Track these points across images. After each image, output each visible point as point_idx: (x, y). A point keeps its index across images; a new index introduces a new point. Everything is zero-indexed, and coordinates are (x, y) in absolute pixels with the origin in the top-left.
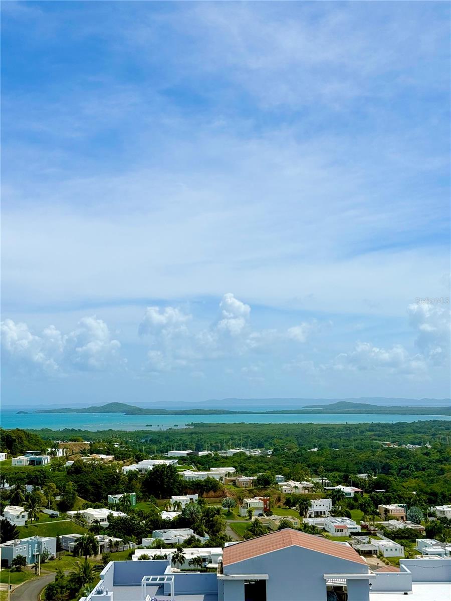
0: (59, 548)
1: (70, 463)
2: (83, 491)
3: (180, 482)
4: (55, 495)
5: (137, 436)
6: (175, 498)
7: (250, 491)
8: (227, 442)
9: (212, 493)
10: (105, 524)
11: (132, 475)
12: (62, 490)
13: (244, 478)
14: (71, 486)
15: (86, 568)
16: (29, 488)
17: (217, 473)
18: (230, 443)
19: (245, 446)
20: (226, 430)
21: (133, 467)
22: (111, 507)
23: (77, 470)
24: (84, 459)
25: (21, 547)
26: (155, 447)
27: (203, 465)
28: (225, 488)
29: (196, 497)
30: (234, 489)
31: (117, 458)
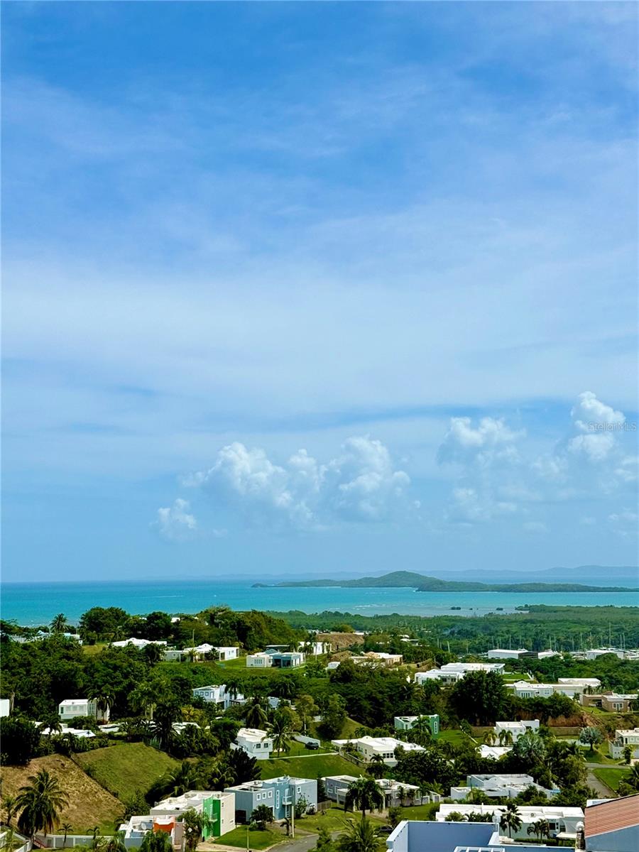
0: (322, 797)
1: (333, 665)
2: (355, 710)
3: (509, 700)
4: (313, 714)
5: (437, 626)
6: (502, 725)
7: (627, 718)
8: (585, 637)
9: (561, 719)
10: (391, 762)
11: (432, 686)
12: (324, 706)
13: (615, 697)
14: (336, 700)
15: (364, 829)
16: (274, 702)
17: (570, 686)
18: (591, 638)
19: (616, 644)
20: (583, 617)
21: (433, 674)
22: (400, 736)
23: (345, 676)
24: (356, 660)
25: (264, 793)
26: (466, 643)
27: (548, 672)
28: (584, 711)
29: (535, 724)
30: (598, 714)
31: (406, 659)
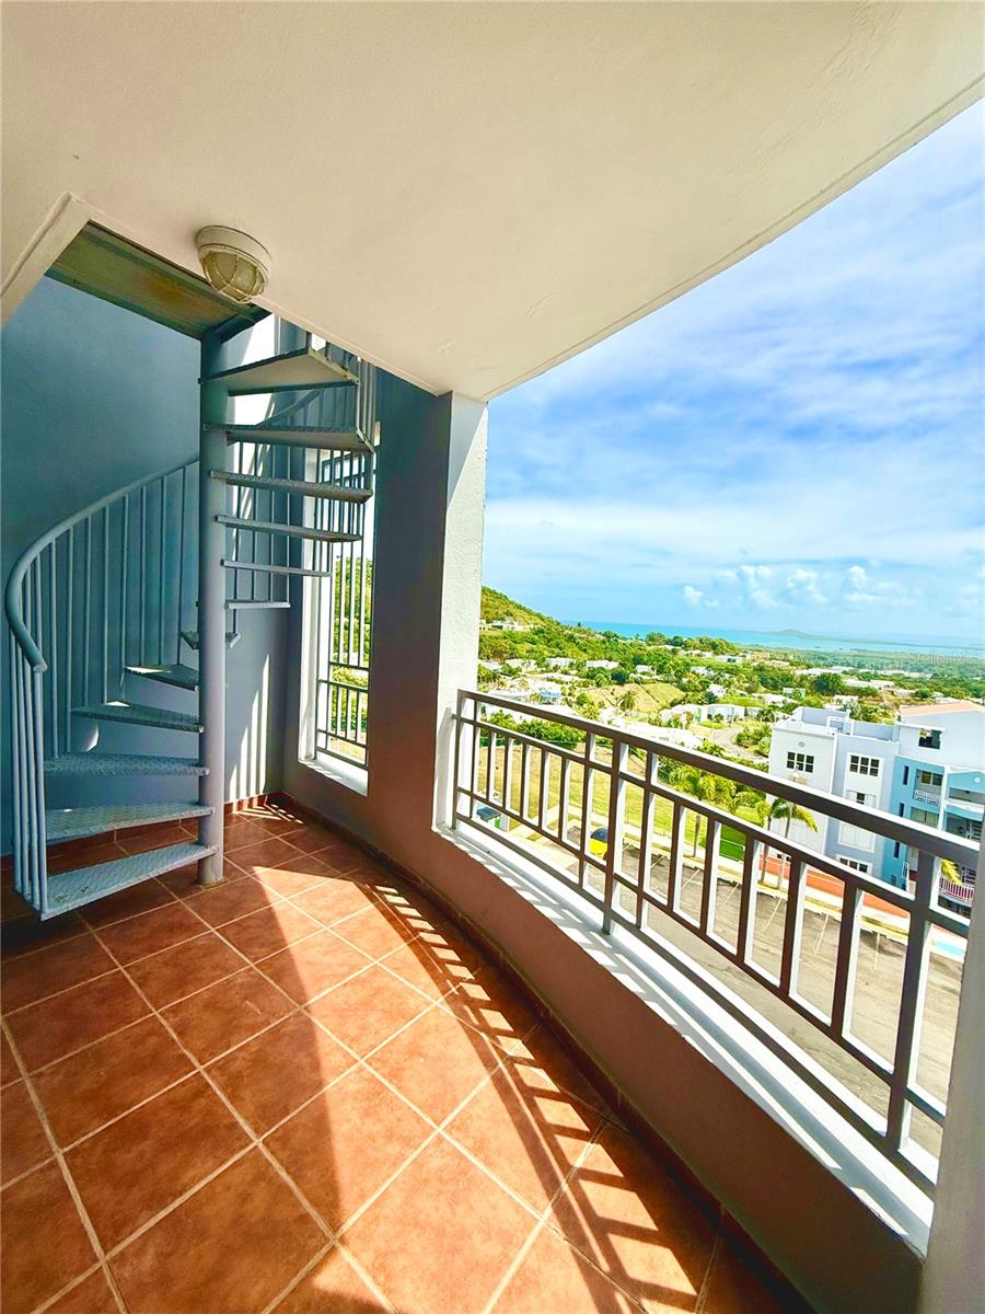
1: (755, 664)
2: (764, 682)
3: (843, 687)
4: (744, 682)
6: (836, 697)
7: (907, 701)
8: (887, 664)
9: (870, 697)
11: (803, 678)
12: (750, 679)
13: (902, 690)
14: (756, 678)
15: (766, 728)
16: (727, 676)
17: (875, 684)
18: (890, 666)
19: (904, 669)
20: (887, 656)
21: (805, 672)
22: (785, 695)
23: (760, 669)
24: (766, 662)
26: (821, 662)
28: (884, 696)
29: (856, 698)
30: (891, 697)
31: (792, 665)
